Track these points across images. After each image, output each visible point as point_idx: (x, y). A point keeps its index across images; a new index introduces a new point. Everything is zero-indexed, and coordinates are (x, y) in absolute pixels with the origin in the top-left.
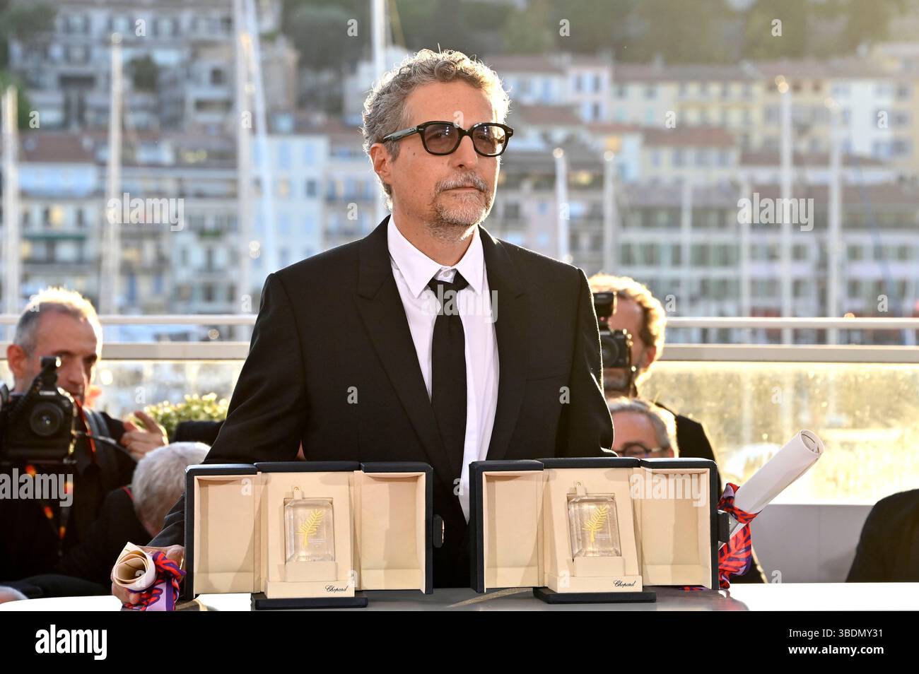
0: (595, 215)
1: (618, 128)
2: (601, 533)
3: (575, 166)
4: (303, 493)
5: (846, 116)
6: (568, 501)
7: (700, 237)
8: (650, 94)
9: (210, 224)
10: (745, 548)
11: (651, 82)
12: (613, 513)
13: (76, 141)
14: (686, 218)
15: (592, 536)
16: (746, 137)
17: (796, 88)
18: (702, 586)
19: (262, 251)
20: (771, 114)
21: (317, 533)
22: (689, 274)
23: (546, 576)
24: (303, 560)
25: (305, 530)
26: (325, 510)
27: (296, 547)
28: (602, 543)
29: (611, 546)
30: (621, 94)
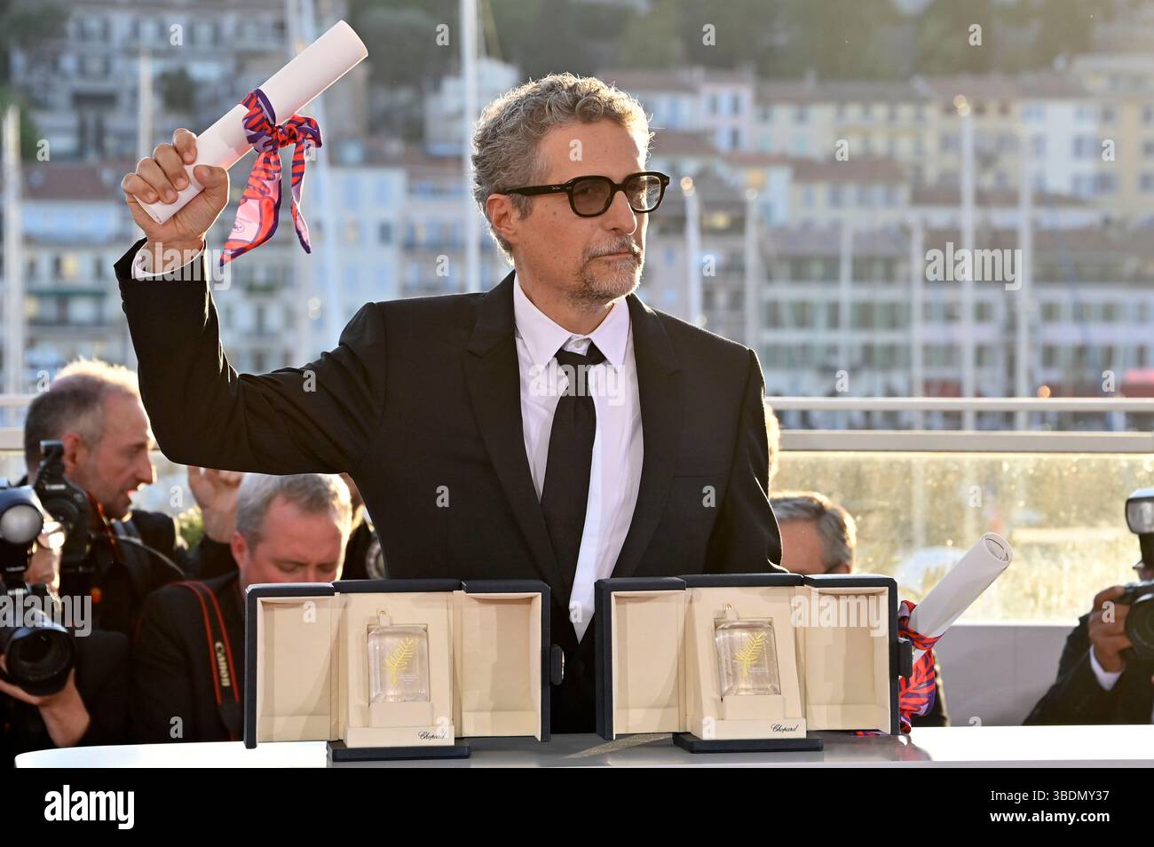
0: (734, 266)
1: (762, 160)
2: (756, 666)
3: (709, 206)
4: (391, 618)
5: (1039, 144)
6: (716, 627)
7: (863, 293)
8: (801, 118)
9: (260, 277)
10: (928, 681)
11: (802, 103)
12: (771, 641)
13: (93, 174)
14: (846, 270)
15: (745, 669)
16: (918, 169)
17: (979, 110)
18: (878, 730)
19: (323, 311)
20: (949, 142)
21: (408, 667)
22: (849, 339)
23: (689, 718)
24: (391, 700)
25: (393, 664)
26: (417, 640)
27: (383, 685)
28: (758, 679)
29: (767, 681)
30: (765, 117)
